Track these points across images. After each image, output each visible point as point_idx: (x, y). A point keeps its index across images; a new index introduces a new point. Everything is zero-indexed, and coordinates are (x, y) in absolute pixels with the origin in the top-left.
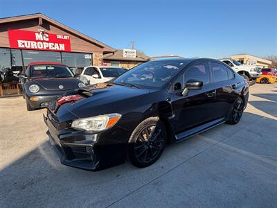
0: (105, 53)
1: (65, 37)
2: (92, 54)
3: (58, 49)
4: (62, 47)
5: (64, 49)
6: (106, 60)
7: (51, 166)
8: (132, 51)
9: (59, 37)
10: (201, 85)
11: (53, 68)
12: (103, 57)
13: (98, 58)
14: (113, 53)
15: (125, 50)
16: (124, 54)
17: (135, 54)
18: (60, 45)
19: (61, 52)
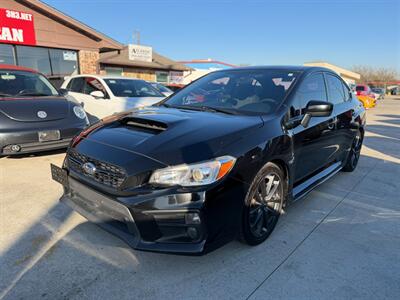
0: (103, 51)
1: (25, 17)
2: (77, 51)
3: (10, 39)
4: (18, 35)
5: (21, 40)
6: (104, 65)
7: (94, 258)
8: (144, 48)
9: (11, 14)
10: (330, 109)
11: (13, 77)
12: (98, 57)
13: (90, 60)
14: (119, 51)
15: (131, 47)
16: (131, 53)
17: (150, 55)
18: (14, 30)
19: (15, 44)
